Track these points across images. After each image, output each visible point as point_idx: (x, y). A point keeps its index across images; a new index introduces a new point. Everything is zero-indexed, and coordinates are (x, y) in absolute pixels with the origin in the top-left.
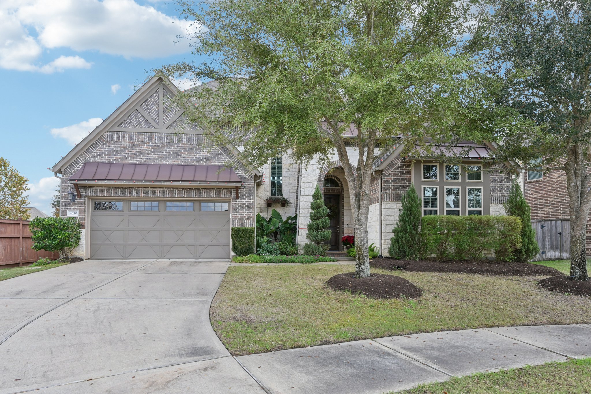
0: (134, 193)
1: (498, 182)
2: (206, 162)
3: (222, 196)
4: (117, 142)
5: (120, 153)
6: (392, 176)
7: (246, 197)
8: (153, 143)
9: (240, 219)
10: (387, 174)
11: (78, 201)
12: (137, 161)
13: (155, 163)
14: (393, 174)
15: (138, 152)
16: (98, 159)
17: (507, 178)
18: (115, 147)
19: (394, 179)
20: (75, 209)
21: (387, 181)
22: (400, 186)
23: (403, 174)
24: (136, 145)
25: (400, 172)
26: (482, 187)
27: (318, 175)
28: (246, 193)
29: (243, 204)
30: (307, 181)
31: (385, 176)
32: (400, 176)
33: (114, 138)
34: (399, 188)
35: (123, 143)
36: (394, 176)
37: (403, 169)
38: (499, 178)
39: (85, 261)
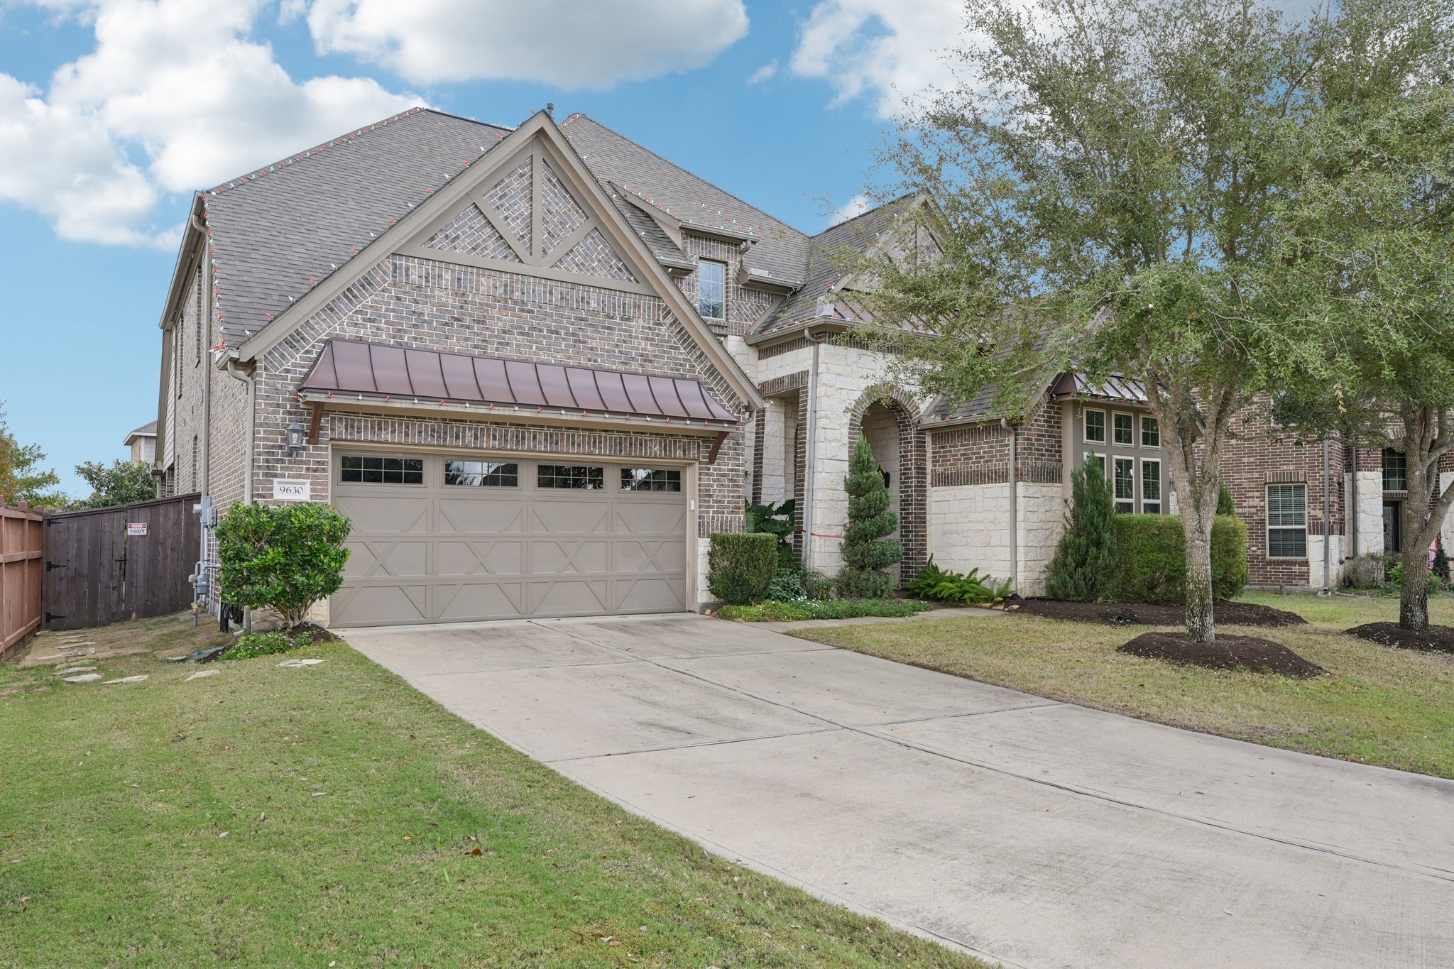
0: (469, 436)
2: (642, 366)
4: (420, 287)
5: (430, 322)
6: (1035, 430)
7: (729, 459)
8: (515, 302)
9: (718, 512)
10: (1028, 424)
11: (309, 454)
12: (476, 347)
13: (523, 357)
14: (1037, 425)
15: (478, 322)
16: (366, 332)
18: (416, 302)
19: (1038, 435)
21: (1028, 439)
23: (1050, 426)
24: (473, 303)
25: (1047, 421)
26: (1160, 461)
28: (729, 448)
29: (724, 475)
30: (830, 426)
31: (1025, 429)
32: (1047, 431)
33: (414, 277)
34: (1045, 455)
35: (437, 292)
36: (1038, 430)
37: (1050, 417)
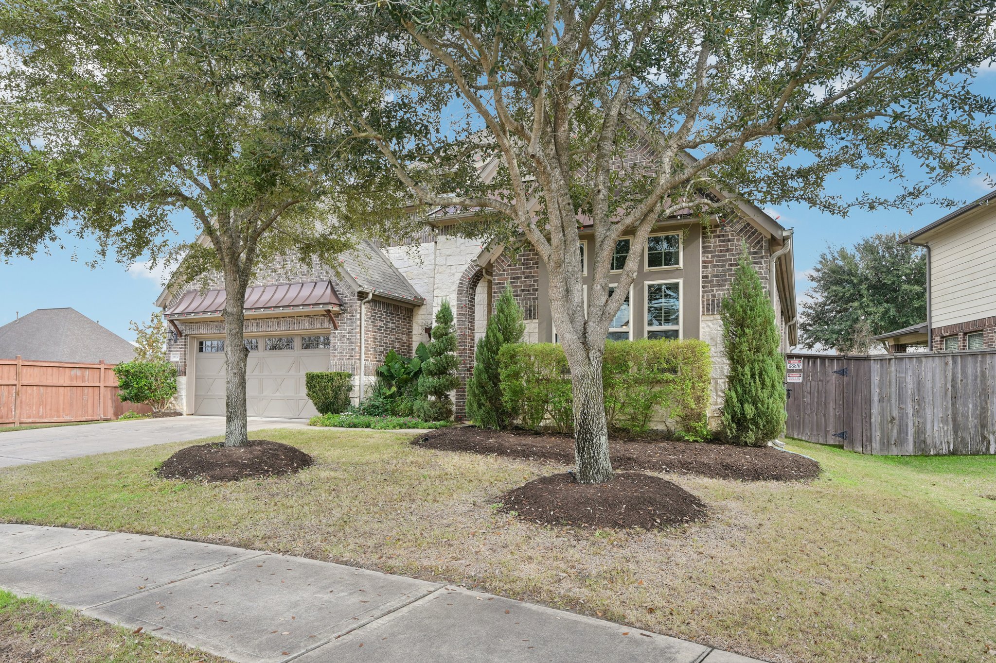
1: (731, 265)
3: (319, 326)
6: (508, 274)
7: (347, 326)
9: (339, 359)
10: (500, 270)
14: (511, 270)
17: (755, 253)
19: (511, 278)
21: (499, 283)
22: (523, 291)
23: (527, 268)
25: (523, 264)
26: (681, 281)
28: (347, 319)
31: (496, 275)
32: (524, 273)
34: (520, 295)
36: (512, 274)
37: (527, 260)
38: (733, 255)
39: (184, 416)
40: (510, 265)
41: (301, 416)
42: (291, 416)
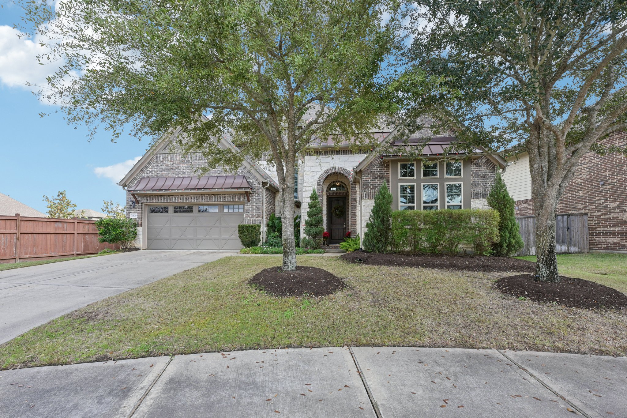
0: (174, 199)
1: (481, 177)
2: (225, 173)
3: (237, 199)
4: (162, 161)
5: (165, 170)
6: (370, 176)
7: (256, 200)
8: (187, 161)
9: (251, 218)
10: (366, 174)
11: (138, 207)
12: (176, 175)
13: (188, 176)
14: (372, 174)
15: (177, 168)
16: (150, 175)
17: (492, 172)
18: (161, 165)
19: (372, 178)
20: (135, 212)
21: (366, 180)
22: (379, 185)
23: (381, 174)
24: (176, 163)
25: (379, 172)
26: (462, 183)
27: (317, 180)
28: (256, 196)
29: (254, 206)
30: (308, 185)
31: (364, 176)
32: (379, 176)
33: (161, 159)
34: (378, 187)
35: (166, 162)
36: (373, 176)
37: (381, 169)
38: (482, 173)
39: (141, 251)
40: (371, 172)
41: (223, 248)
42: (217, 248)
